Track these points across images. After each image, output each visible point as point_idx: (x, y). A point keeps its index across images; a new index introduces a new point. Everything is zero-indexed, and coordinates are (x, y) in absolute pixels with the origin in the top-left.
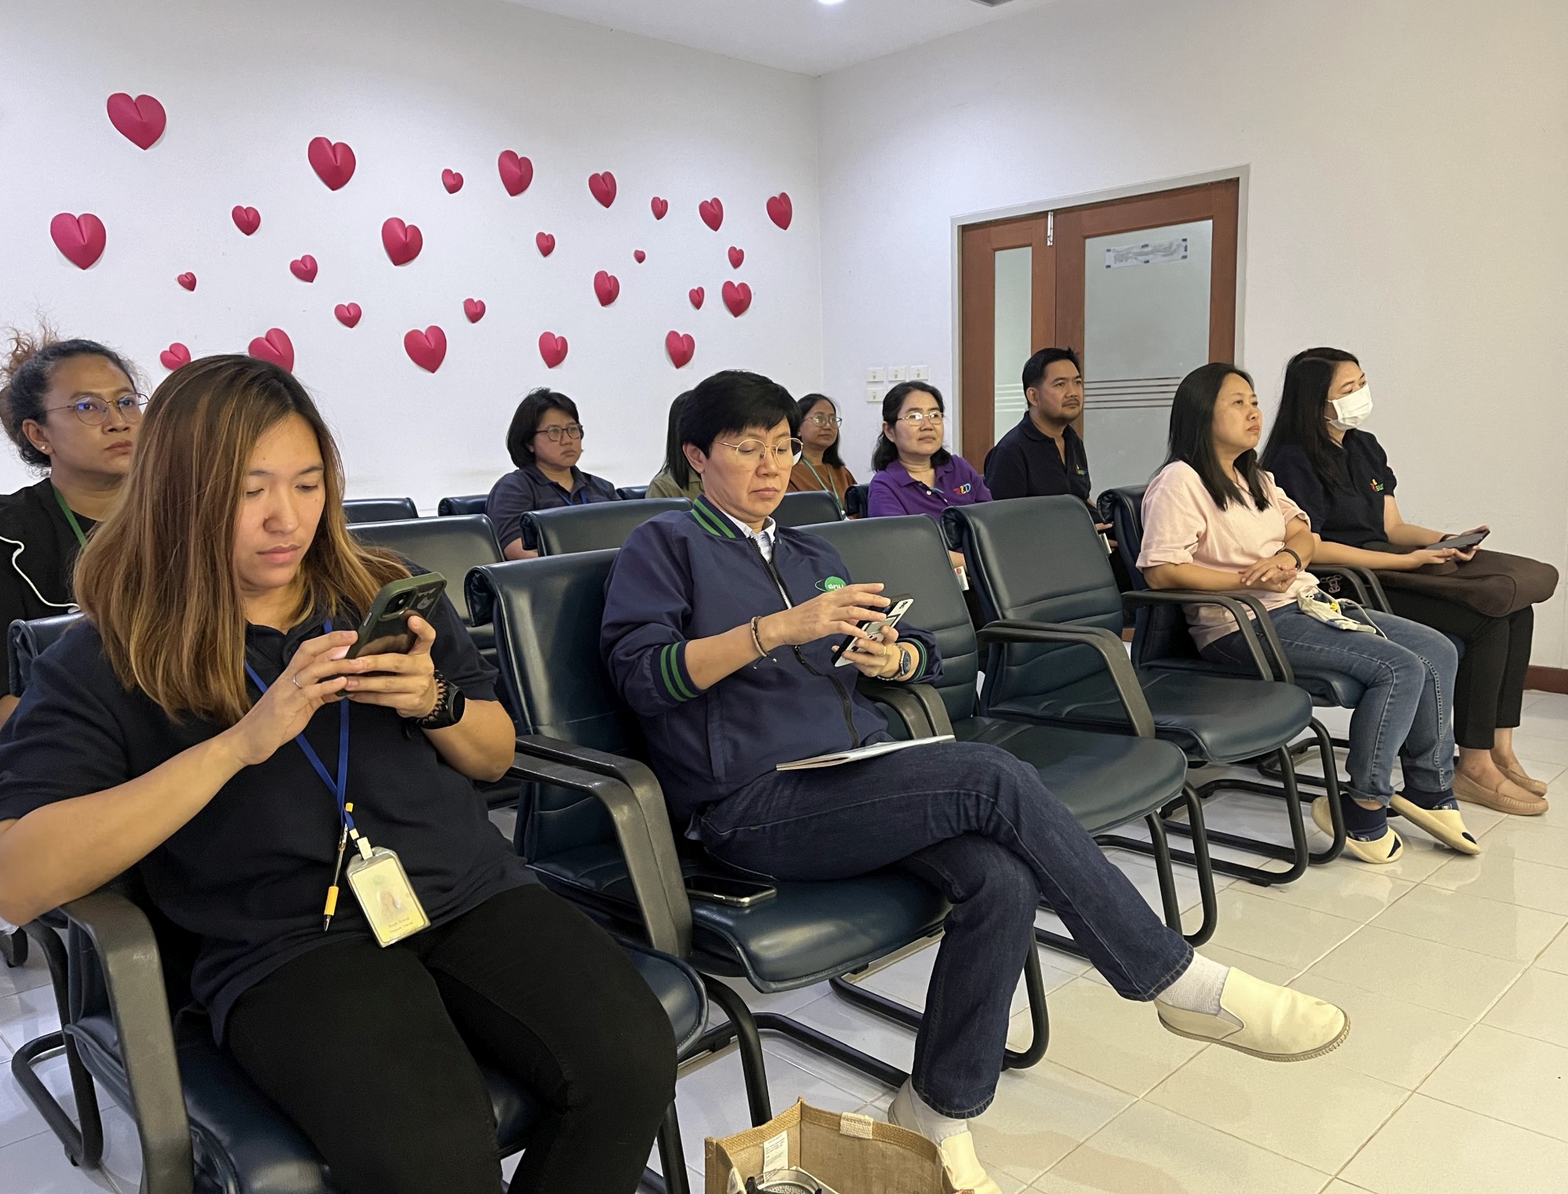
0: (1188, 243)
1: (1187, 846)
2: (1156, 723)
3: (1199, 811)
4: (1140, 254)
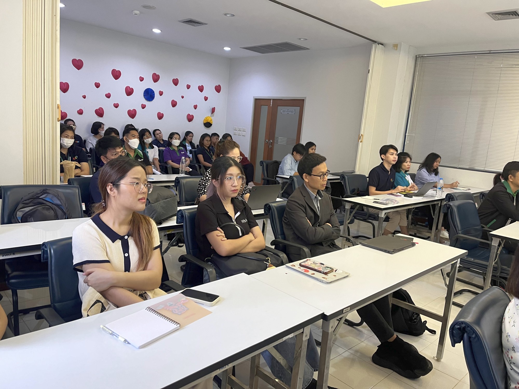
4: (287, 112)
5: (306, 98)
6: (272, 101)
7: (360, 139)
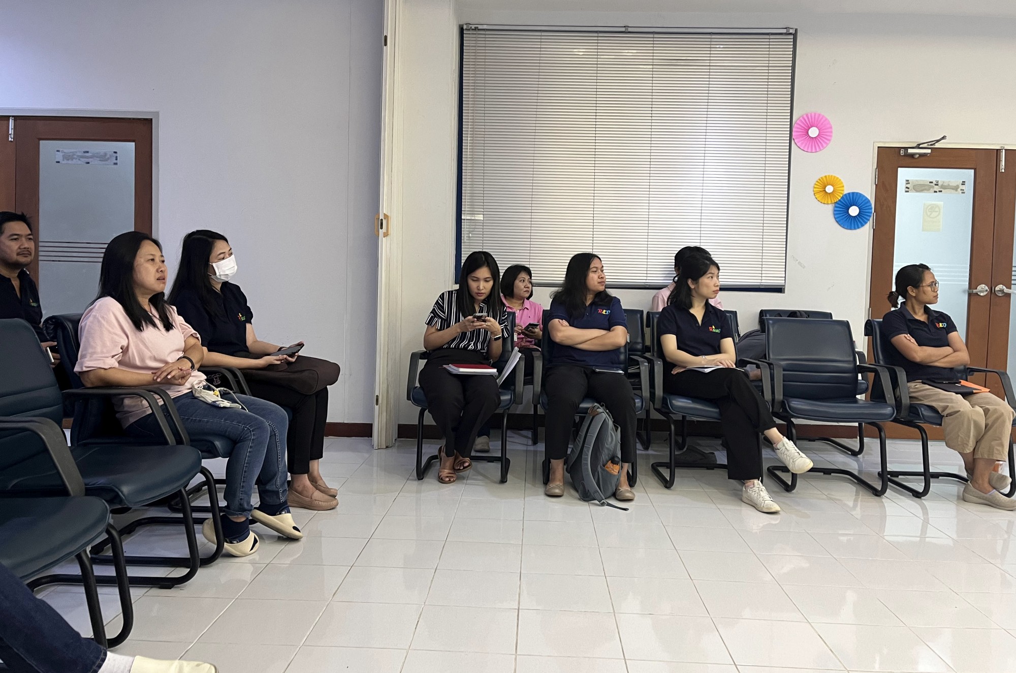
0: (118, 155)
1: (110, 571)
2: (86, 485)
3: (120, 546)
4: (82, 157)
5: (157, 113)
6: (11, 122)
7: (382, 228)
